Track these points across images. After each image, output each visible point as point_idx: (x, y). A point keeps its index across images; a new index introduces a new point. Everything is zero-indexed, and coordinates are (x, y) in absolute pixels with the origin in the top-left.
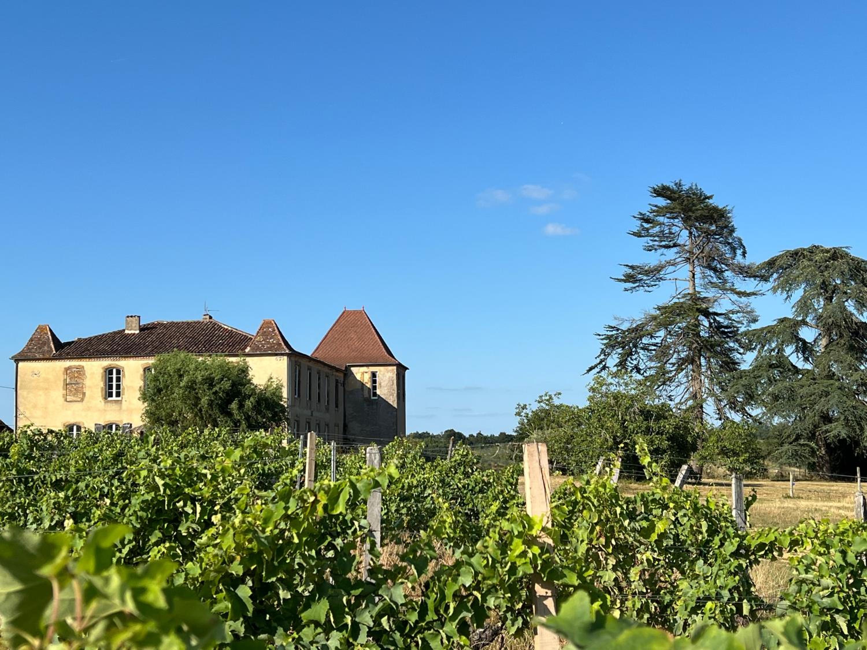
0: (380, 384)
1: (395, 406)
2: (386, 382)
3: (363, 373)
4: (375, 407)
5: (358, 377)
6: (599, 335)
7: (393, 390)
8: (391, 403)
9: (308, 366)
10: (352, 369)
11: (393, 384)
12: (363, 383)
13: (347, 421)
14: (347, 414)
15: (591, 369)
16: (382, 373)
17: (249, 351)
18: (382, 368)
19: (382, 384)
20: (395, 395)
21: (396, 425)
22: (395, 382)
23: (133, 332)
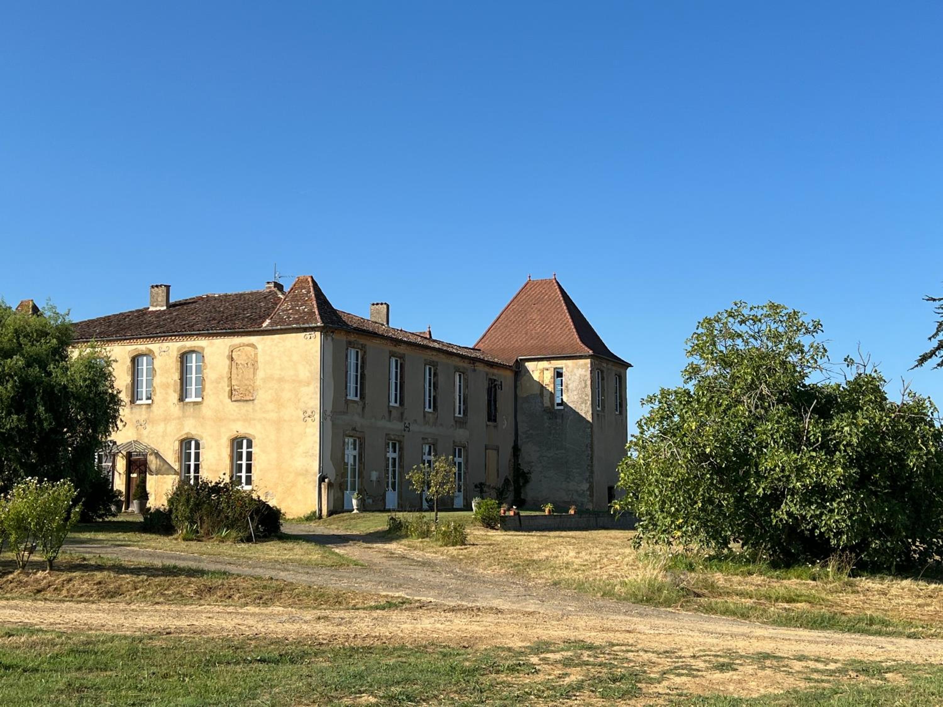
0: (567, 387)
1: (590, 419)
2: (575, 384)
3: (542, 371)
4: (559, 421)
5: (536, 376)
6: (934, 300)
7: (587, 395)
8: (584, 415)
9: (390, 352)
10: (527, 364)
11: (586, 386)
12: (542, 386)
13: (519, 442)
14: (520, 433)
15: (924, 359)
16: (570, 369)
17: (268, 326)
18: (570, 363)
19: (570, 386)
20: (589, 402)
21: (592, 448)
22: (589, 382)
23: (158, 308)
